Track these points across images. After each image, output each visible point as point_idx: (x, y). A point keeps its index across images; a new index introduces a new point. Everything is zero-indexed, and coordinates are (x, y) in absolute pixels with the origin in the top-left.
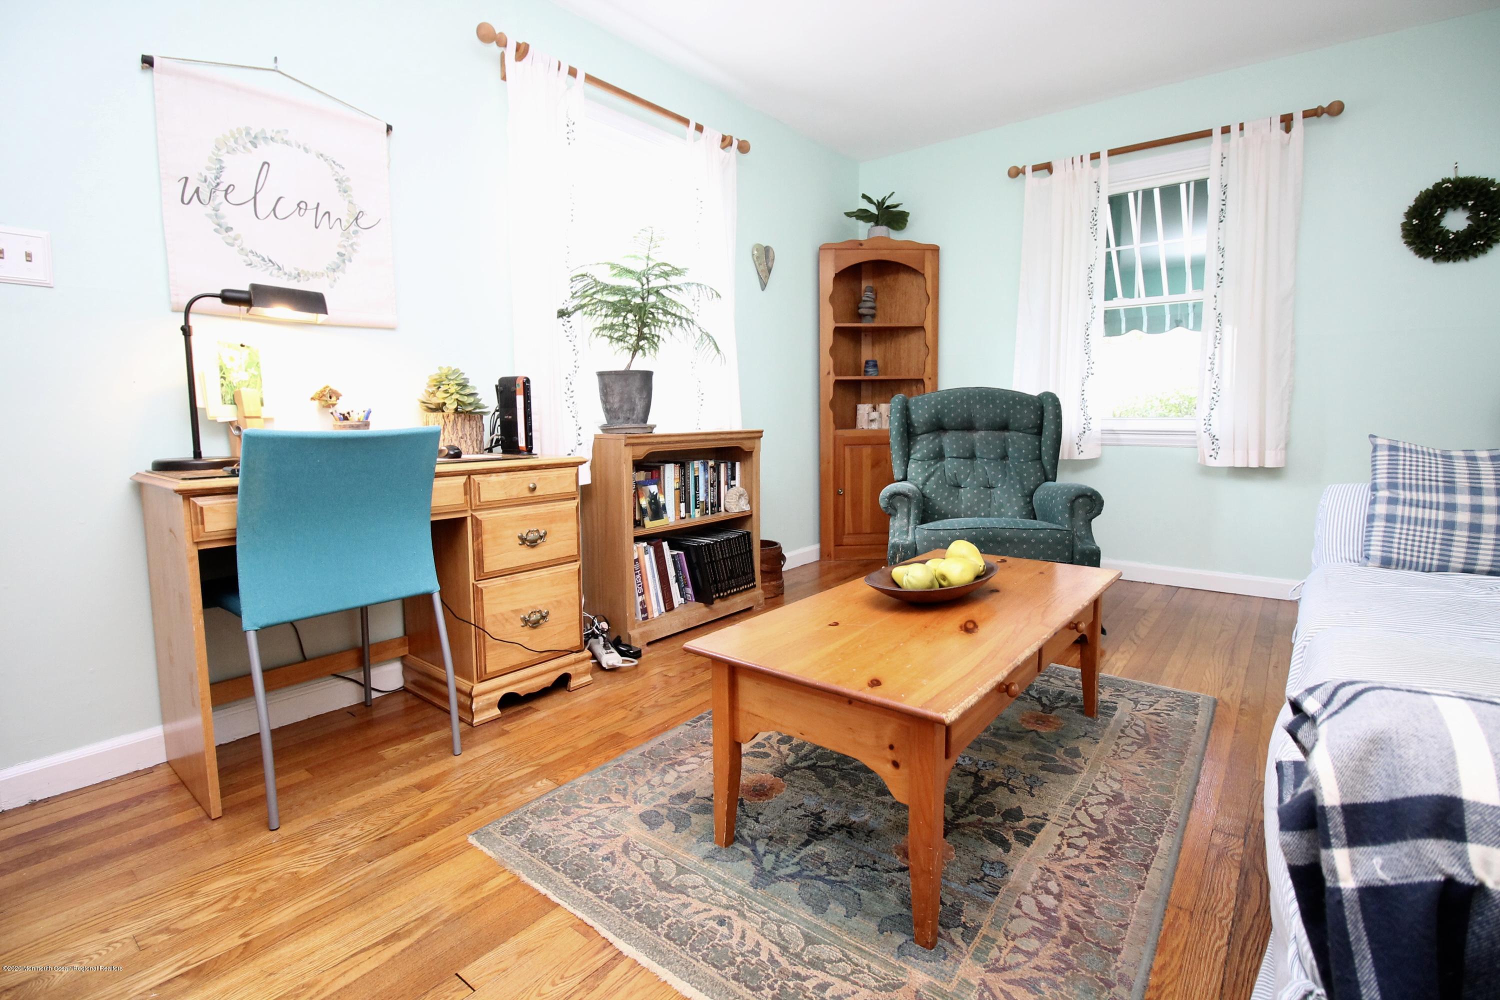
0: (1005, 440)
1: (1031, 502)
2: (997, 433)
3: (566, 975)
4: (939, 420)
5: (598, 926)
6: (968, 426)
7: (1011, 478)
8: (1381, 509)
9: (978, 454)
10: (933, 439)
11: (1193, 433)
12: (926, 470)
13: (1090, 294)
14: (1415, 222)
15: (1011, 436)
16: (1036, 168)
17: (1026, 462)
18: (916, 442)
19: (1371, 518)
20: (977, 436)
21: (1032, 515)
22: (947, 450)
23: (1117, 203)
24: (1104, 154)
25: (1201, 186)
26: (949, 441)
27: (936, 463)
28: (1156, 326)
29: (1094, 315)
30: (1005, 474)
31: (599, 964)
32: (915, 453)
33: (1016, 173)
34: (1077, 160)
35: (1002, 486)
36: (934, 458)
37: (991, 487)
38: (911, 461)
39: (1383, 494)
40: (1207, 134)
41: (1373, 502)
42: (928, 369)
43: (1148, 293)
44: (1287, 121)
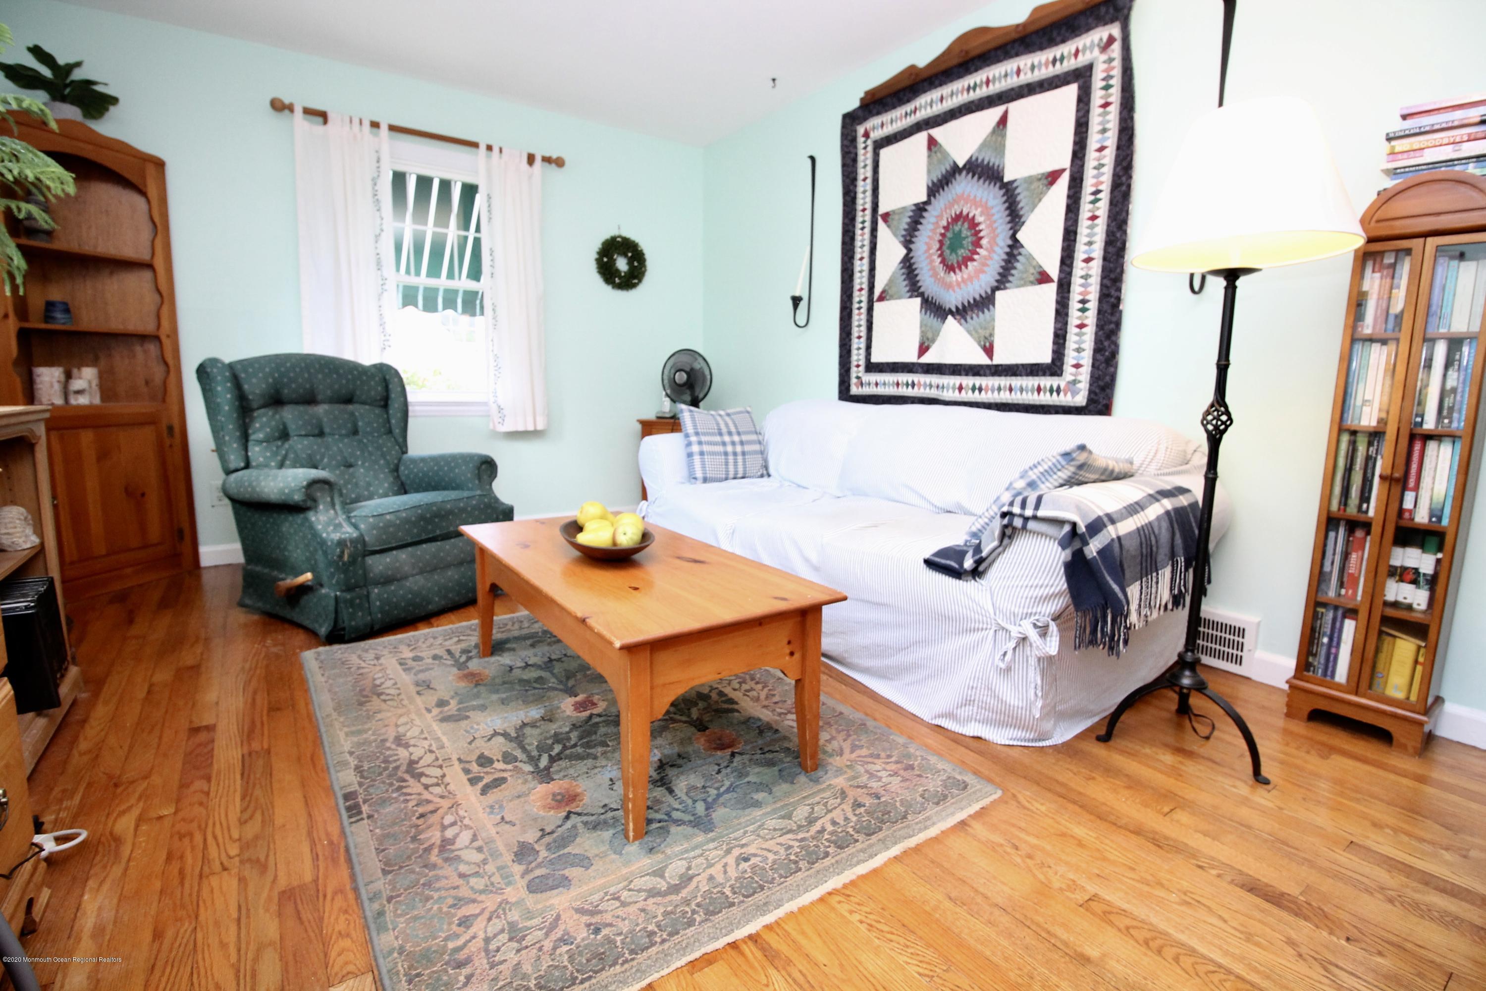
0: (352, 414)
1: (398, 477)
2: (342, 406)
3: (765, 982)
4: (278, 392)
5: (709, 948)
6: (309, 399)
7: (371, 454)
8: (695, 448)
9: (327, 430)
10: (273, 415)
11: (485, 404)
12: (275, 454)
13: (379, 265)
14: (605, 260)
15: (356, 409)
16: (308, 112)
17: (380, 436)
18: (252, 419)
19: (690, 455)
20: (321, 409)
21: (403, 489)
22: (292, 428)
23: (399, 179)
24: (384, 127)
25: (470, 191)
26: (289, 414)
27: (283, 444)
28: (430, 306)
29: (385, 287)
30: (362, 451)
31: (759, 954)
32: (254, 433)
33: (279, 106)
34: (356, 121)
35: (363, 463)
36: (280, 438)
37: (350, 466)
38: (250, 444)
39: (694, 439)
40: (475, 145)
41: (689, 444)
42: (165, 323)
43: (430, 274)
44: (531, 159)
